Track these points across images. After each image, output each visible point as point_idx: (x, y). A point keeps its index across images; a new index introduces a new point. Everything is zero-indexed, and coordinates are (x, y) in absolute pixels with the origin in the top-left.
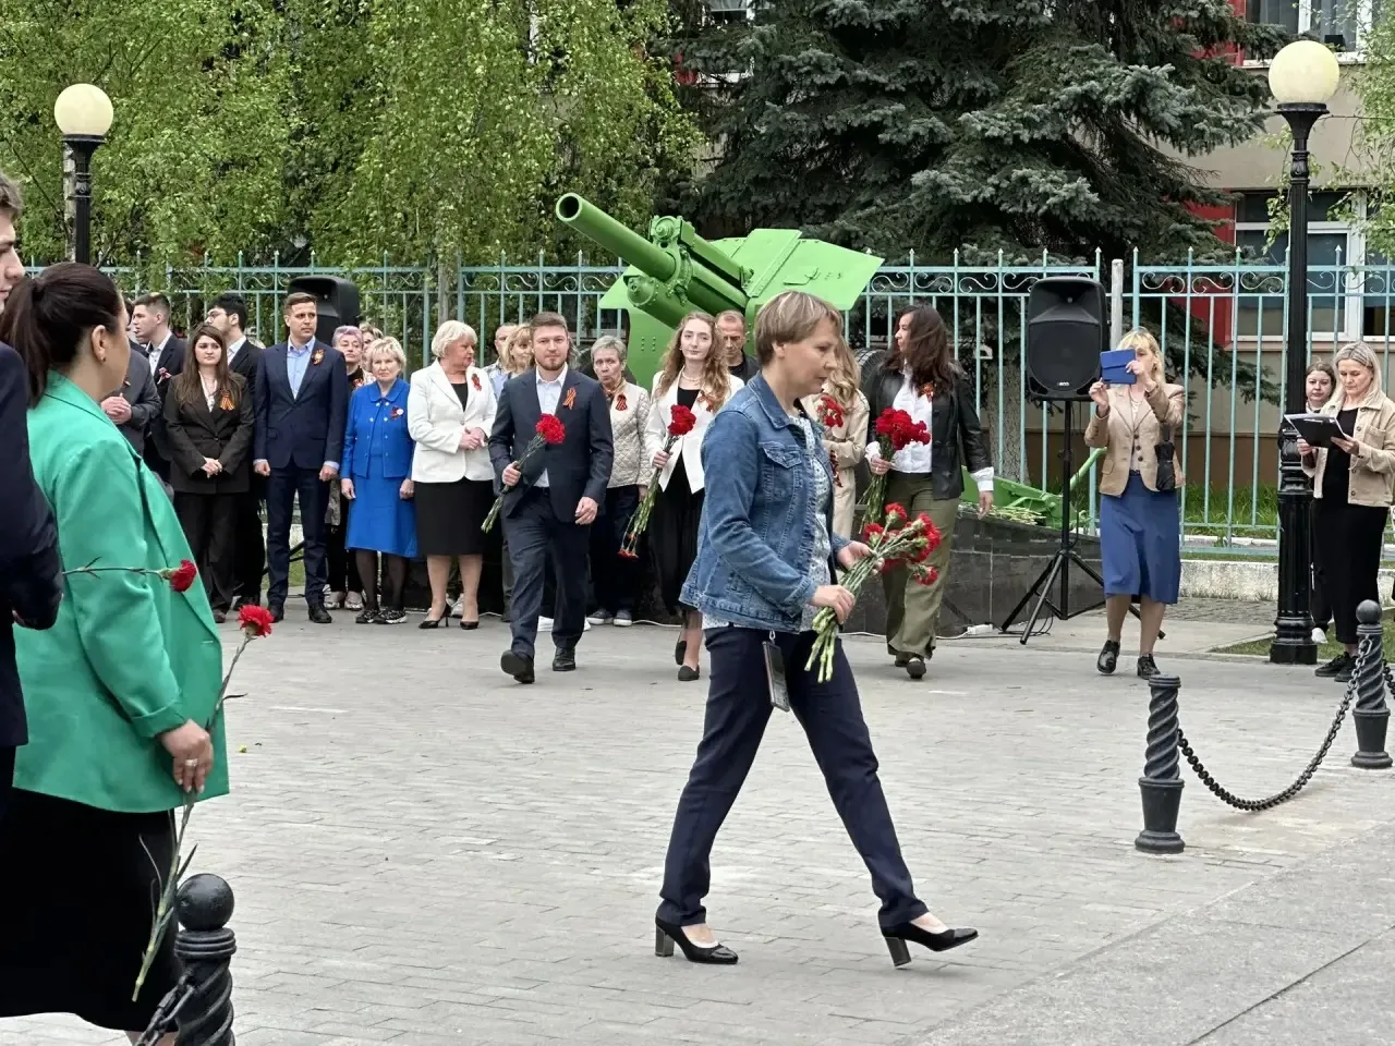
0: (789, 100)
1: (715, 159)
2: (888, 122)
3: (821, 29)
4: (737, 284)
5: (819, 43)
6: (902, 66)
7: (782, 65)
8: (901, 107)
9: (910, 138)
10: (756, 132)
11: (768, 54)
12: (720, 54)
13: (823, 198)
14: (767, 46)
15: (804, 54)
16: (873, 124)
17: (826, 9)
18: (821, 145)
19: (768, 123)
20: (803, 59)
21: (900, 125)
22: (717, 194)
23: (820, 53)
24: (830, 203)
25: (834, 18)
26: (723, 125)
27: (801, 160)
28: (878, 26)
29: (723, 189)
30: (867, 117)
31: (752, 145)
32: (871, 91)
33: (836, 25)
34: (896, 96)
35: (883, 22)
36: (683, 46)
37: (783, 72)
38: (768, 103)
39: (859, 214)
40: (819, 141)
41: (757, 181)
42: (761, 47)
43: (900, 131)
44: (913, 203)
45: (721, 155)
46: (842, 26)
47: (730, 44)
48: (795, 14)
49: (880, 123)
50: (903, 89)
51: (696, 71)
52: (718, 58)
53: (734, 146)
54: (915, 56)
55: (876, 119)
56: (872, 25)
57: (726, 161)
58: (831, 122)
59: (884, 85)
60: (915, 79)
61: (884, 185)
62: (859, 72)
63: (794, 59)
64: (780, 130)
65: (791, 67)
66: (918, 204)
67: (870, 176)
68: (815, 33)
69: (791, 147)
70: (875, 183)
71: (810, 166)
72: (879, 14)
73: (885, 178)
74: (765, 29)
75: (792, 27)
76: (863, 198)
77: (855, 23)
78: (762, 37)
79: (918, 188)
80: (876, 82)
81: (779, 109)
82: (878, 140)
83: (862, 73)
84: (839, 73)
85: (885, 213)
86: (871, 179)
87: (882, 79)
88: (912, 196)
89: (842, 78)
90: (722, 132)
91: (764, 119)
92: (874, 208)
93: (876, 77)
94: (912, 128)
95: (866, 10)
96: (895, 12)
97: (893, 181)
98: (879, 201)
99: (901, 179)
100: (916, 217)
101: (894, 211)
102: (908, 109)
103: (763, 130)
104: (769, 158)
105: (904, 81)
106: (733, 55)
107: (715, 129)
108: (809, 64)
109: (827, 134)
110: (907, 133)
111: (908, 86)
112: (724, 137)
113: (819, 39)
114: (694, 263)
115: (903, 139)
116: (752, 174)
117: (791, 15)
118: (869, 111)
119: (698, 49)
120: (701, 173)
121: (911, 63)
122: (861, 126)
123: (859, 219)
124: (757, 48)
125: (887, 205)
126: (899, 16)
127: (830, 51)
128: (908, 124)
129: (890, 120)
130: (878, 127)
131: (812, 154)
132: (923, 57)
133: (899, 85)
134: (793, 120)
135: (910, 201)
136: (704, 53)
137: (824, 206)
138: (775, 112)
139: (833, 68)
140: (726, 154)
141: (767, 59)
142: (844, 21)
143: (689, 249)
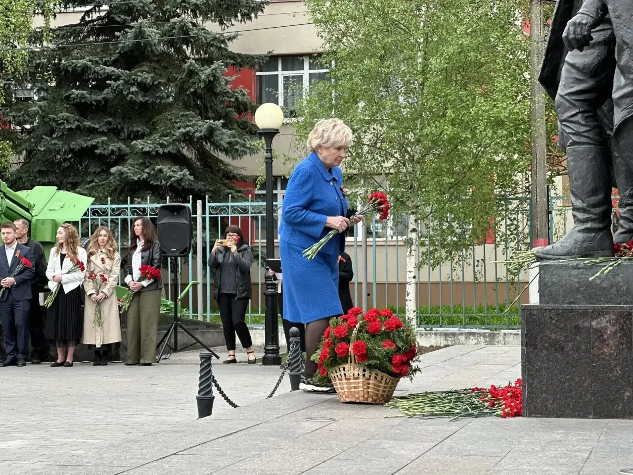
0: (54, 136)
1: (20, 163)
2: (100, 145)
3: (67, 104)
4: (28, 210)
5: (67, 110)
6: (105, 120)
7: (50, 120)
8: (105, 138)
9: (110, 152)
10: (39, 150)
11: (43, 114)
12: (21, 114)
13: (70, 180)
14: (43, 111)
15: (60, 115)
16: (93, 146)
17: (70, 95)
18: (70, 156)
19: (44, 146)
20: (60, 117)
21: (105, 146)
22: (20, 178)
23: (68, 114)
24: (74, 182)
25: (74, 99)
26: (23, 147)
27: (60, 162)
28: (94, 103)
29: (24, 175)
30: (90, 143)
31: (37, 156)
32: (92, 131)
33: (75, 102)
34: (103, 133)
35: (95, 101)
36: (3, 111)
37: (51, 123)
38: (44, 136)
39: (87, 186)
40: (68, 154)
41: (39, 172)
42: (40, 111)
43: (105, 149)
44: (111, 181)
45: (23, 161)
46: (77, 103)
47: (25, 110)
48: (55, 97)
49: (96, 145)
50: (106, 131)
51: (10, 123)
52: (20, 116)
53: (29, 156)
54: (111, 116)
55: (94, 143)
56: (91, 102)
57: (24, 164)
58: (73, 145)
59: (98, 129)
60: (112, 126)
61: (99, 173)
62: (86, 123)
63: (55, 117)
64: (49, 149)
65: (54, 120)
66: (114, 182)
67: (92, 169)
68: (65, 105)
69: (55, 156)
70: (94, 173)
71: (65, 165)
72: (94, 97)
73: (99, 170)
74: (42, 103)
75: (54, 102)
76: (89, 179)
77: (83, 101)
78: (40, 107)
79: (113, 174)
80: (94, 128)
81: (49, 139)
82: (95, 153)
83: (87, 123)
84: (77, 123)
85: (99, 186)
86: (93, 171)
87: (97, 126)
88: (111, 178)
89: (78, 125)
90: (23, 150)
91: (42, 144)
92: (94, 184)
93: (93, 125)
94: (110, 148)
95: (88, 95)
96: (102, 96)
97: (103, 171)
98: (96, 180)
99: (106, 171)
100: (113, 187)
101: (103, 185)
102: (109, 140)
103: (42, 149)
104: (45, 162)
105: (107, 127)
106: (27, 115)
107: (19, 149)
108: (62, 119)
109: (71, 151)
110: (108, 150)
111: (108, 129)
112: (24, 153)
113: (67, 108)
114: (7, 201)
115: (106, 152)
116: (37, 169)
117: (54, 97)
118: (90, 140)
119: (11, 112)
120: (14, 168)
121: (110, 119)
122: (87, 146)
123: (87, 188)
124: (38, 111)
125: (100, 182)
126: (103, 98)
127: (72, 114)
128: (108, 145)
129: (101, 144)
130: (95, 147)
131: (65, 160)
132: (115, 117)
133: (105, 129)
134: (55, 144)
135: (110, 180)
136: (14, 113)
137: (70, 183)
138: (47, 140)
139: (74, 121)
140: (25, 161)
141: (44, 117)
142: (78, 100)
143: (4, 194)
